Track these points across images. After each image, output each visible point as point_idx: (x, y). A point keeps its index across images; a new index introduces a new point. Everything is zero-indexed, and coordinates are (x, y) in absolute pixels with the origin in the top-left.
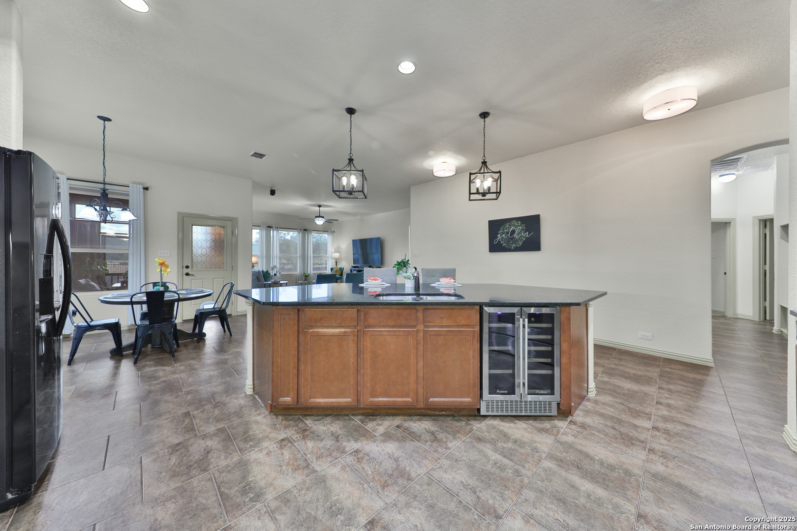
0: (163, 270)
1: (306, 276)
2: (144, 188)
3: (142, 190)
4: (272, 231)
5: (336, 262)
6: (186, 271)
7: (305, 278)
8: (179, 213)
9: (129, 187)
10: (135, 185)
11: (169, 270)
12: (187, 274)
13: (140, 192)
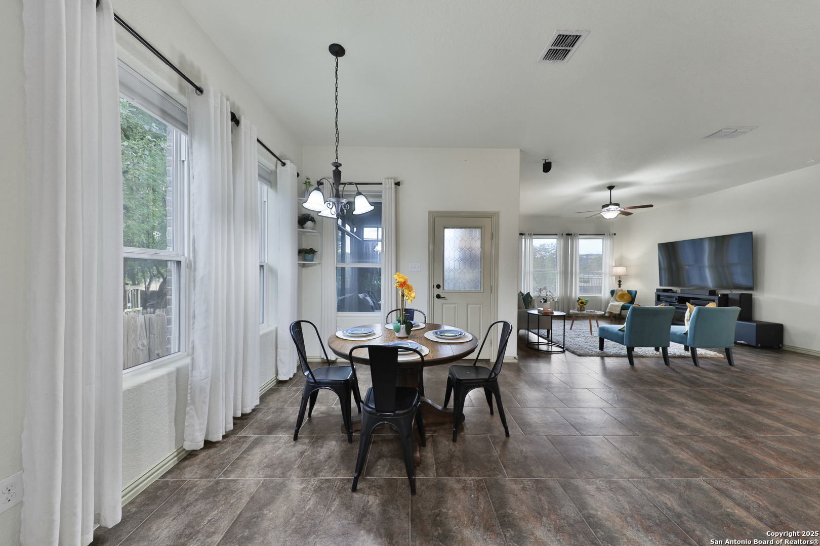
0: (406, 294)
1: (582, 303)
2: (396, 184)
3: (393, 186)
4: (523, 240)
5: (620, 282)
6: (437, 291)
7: (581, 307)
8: (430, 213)
9: (381, 184)
10: (387, 180)
11: (413, 295)
12: (438, 297)
13: (391, 187)
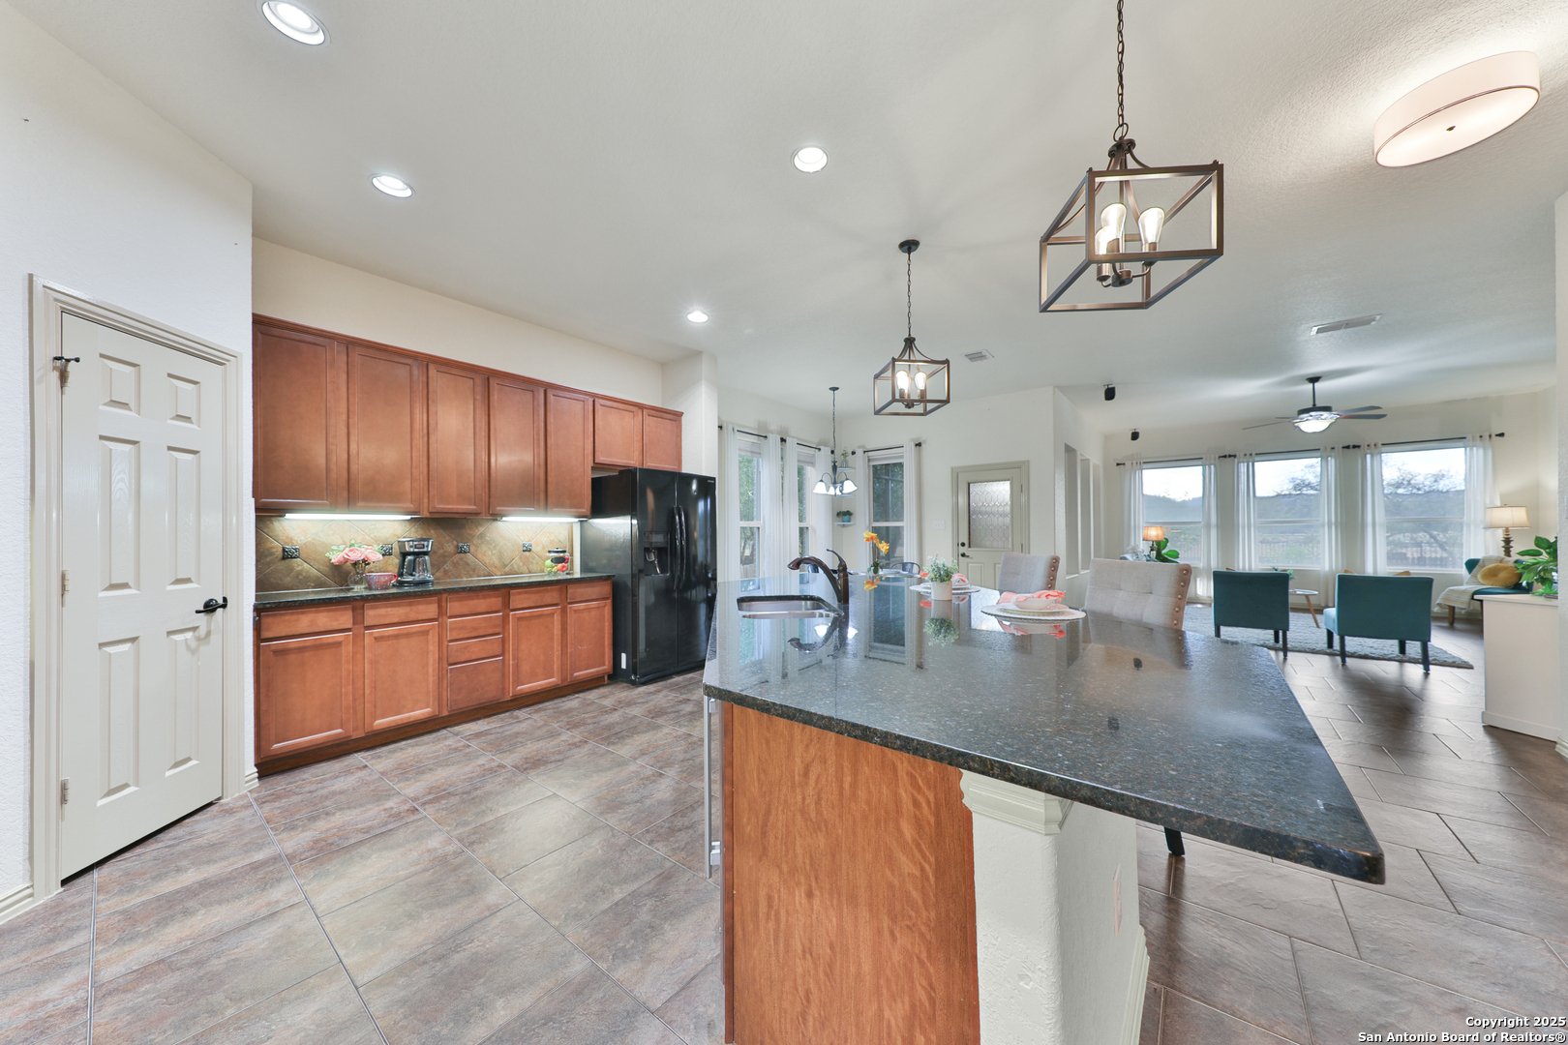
2: (916, 445)
3: (914, 447)
5: (1507, 541)
6: (962, 550)
8: (955, 469)
9: (903, 447)
12: (963, 555)
13: (911, 449)
